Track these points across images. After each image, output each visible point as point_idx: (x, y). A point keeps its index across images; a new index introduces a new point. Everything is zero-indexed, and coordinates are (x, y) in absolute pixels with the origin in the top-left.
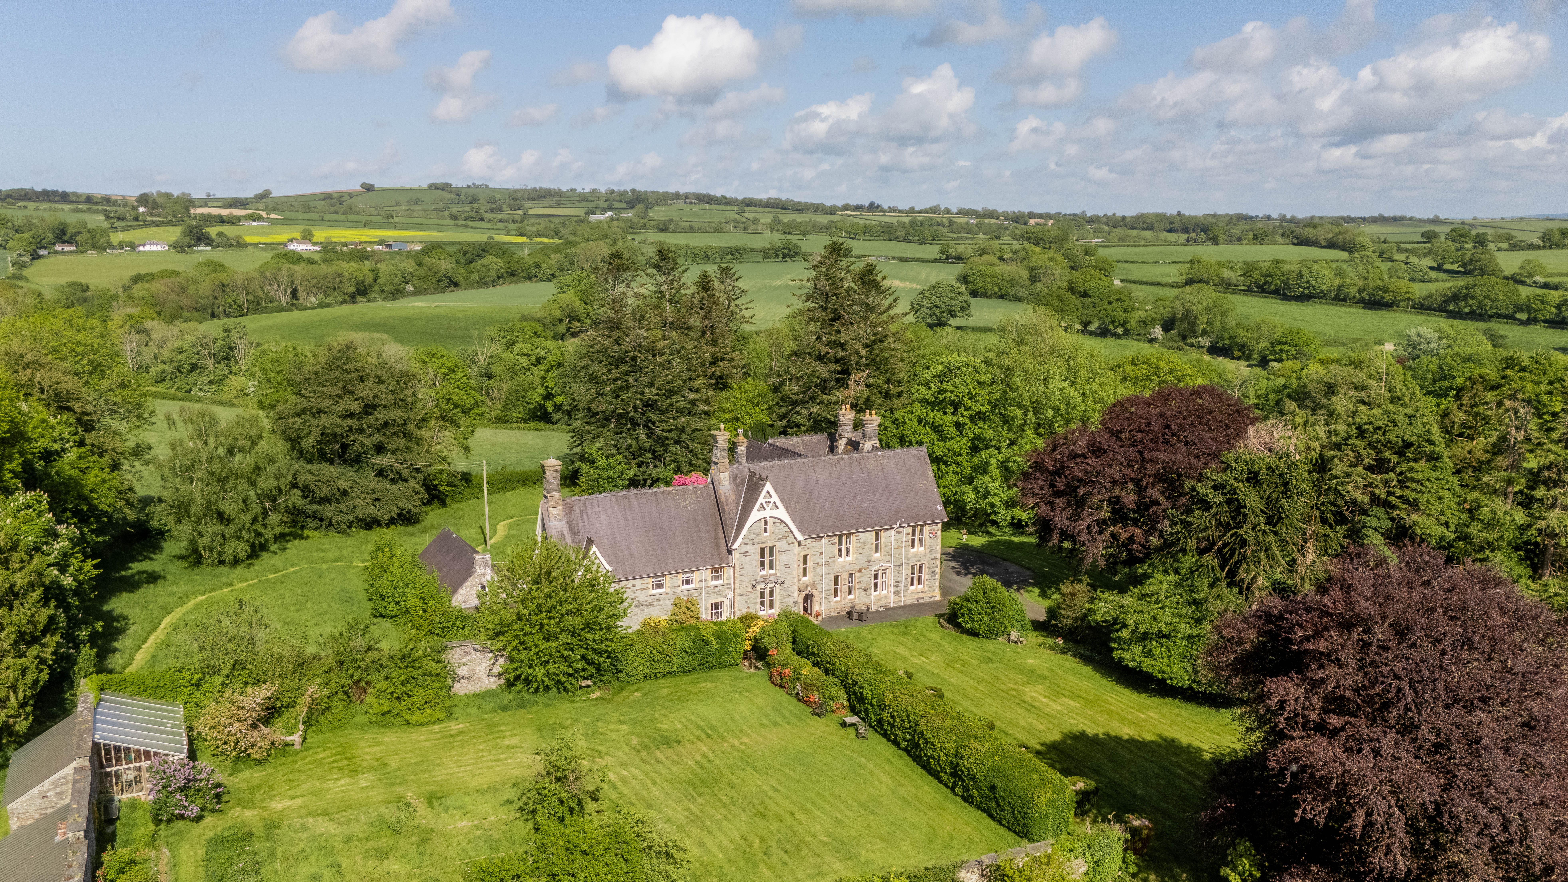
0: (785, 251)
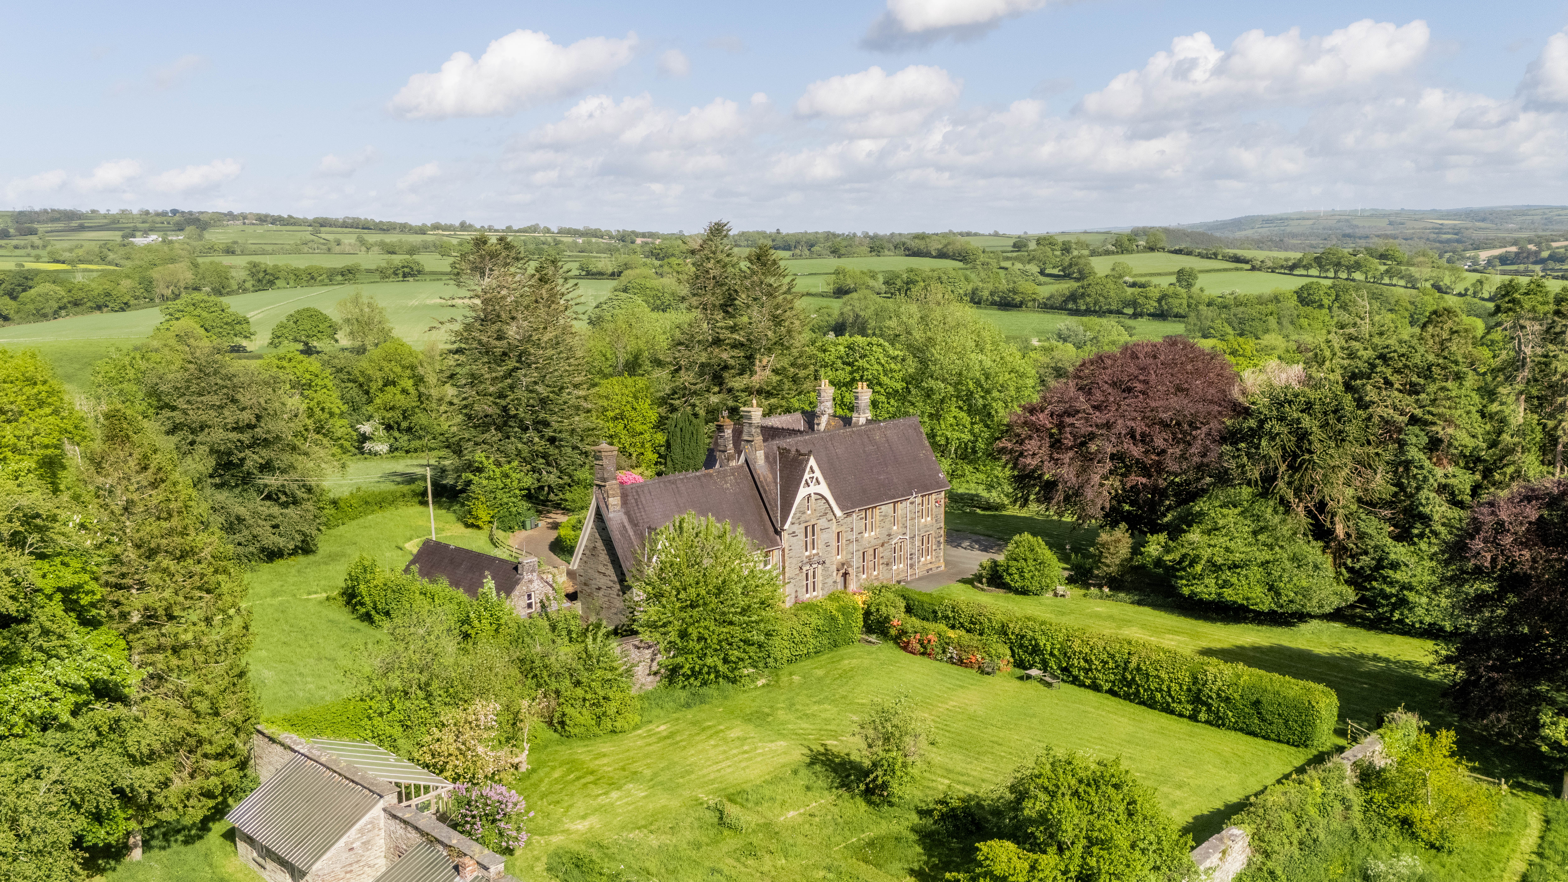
0: (407, 271)
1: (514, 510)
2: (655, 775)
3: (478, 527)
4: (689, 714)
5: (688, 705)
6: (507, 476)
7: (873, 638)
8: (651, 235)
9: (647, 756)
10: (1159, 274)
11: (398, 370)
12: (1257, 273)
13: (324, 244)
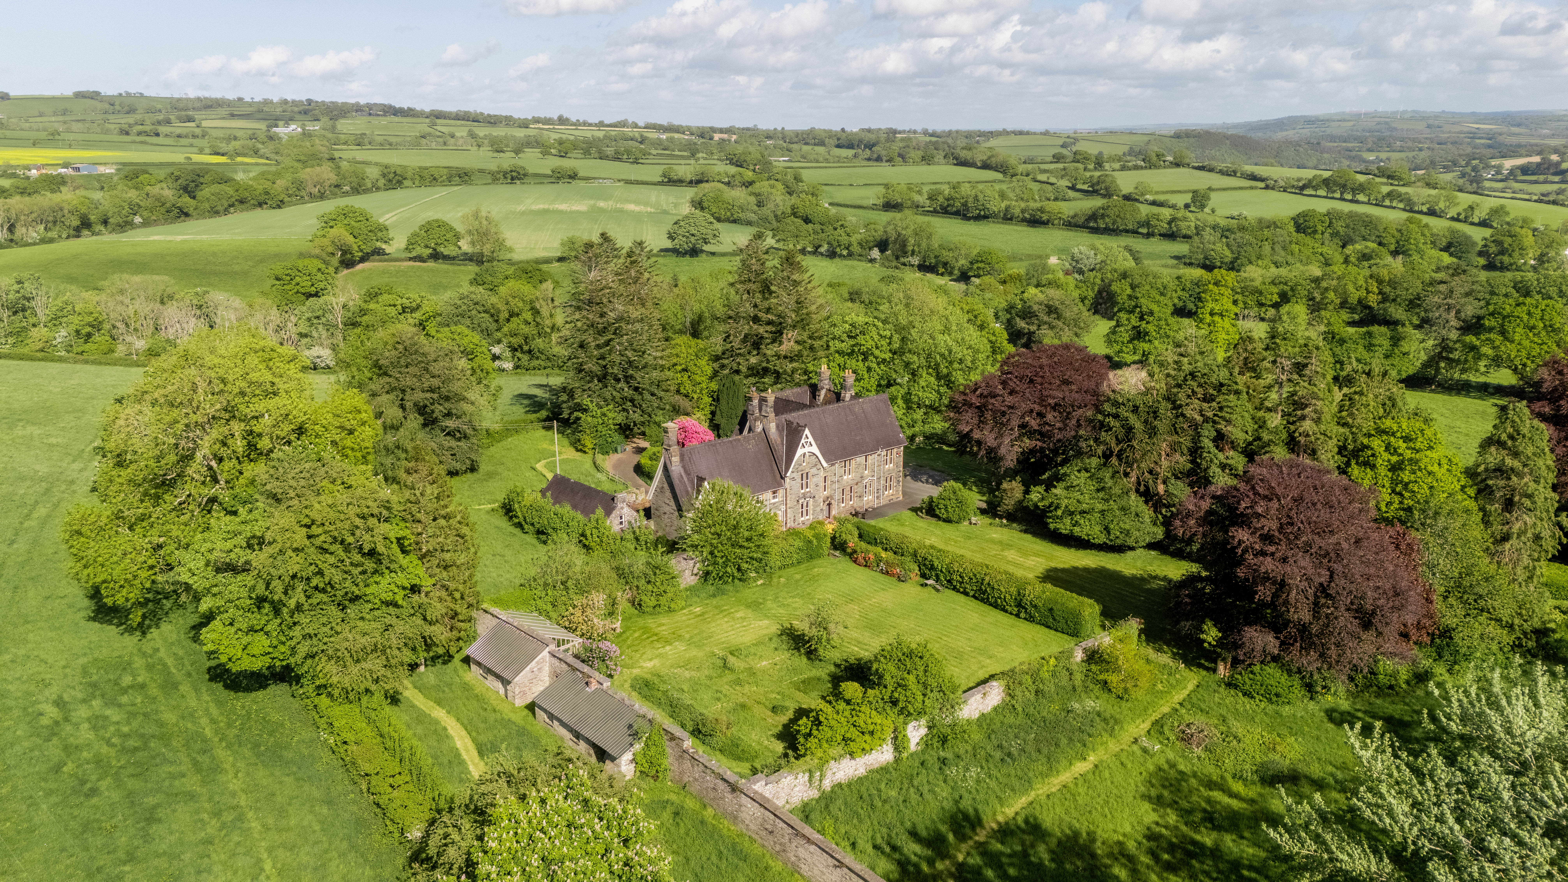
0: (514, 174)
1: (610, 440)
2: (691, 637)
3: (585, 452)
4: (714, 601)
5: (714, 596)
6: (604, 415)
7: (837, 553)
8: (729, 131)
9: (688, 626)
10: (1180, 192)
11: (521, 304)
12: (1270, 192)
13: (439, 137)
